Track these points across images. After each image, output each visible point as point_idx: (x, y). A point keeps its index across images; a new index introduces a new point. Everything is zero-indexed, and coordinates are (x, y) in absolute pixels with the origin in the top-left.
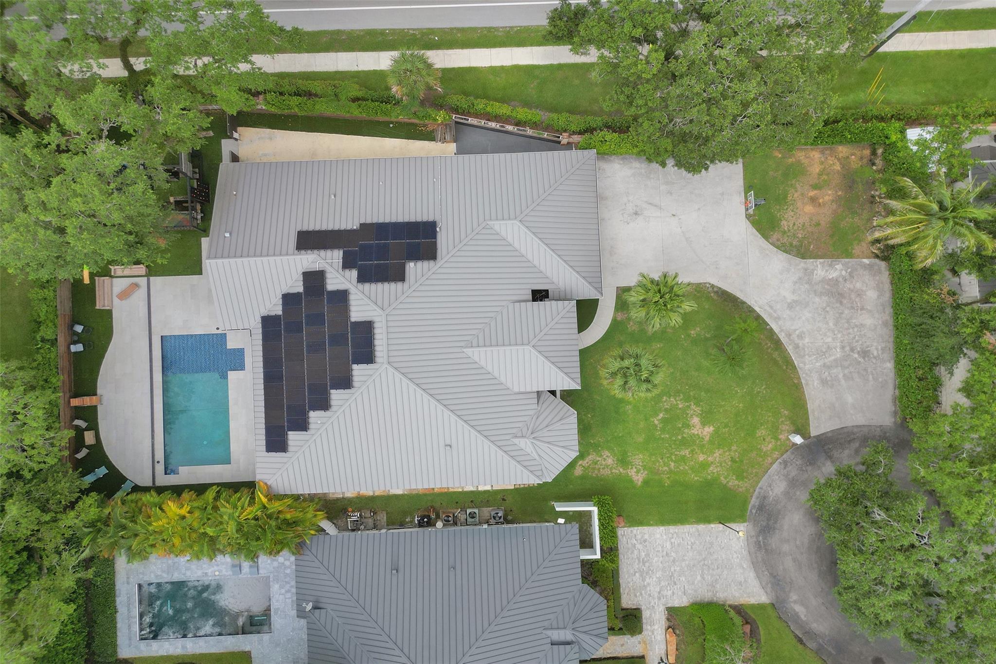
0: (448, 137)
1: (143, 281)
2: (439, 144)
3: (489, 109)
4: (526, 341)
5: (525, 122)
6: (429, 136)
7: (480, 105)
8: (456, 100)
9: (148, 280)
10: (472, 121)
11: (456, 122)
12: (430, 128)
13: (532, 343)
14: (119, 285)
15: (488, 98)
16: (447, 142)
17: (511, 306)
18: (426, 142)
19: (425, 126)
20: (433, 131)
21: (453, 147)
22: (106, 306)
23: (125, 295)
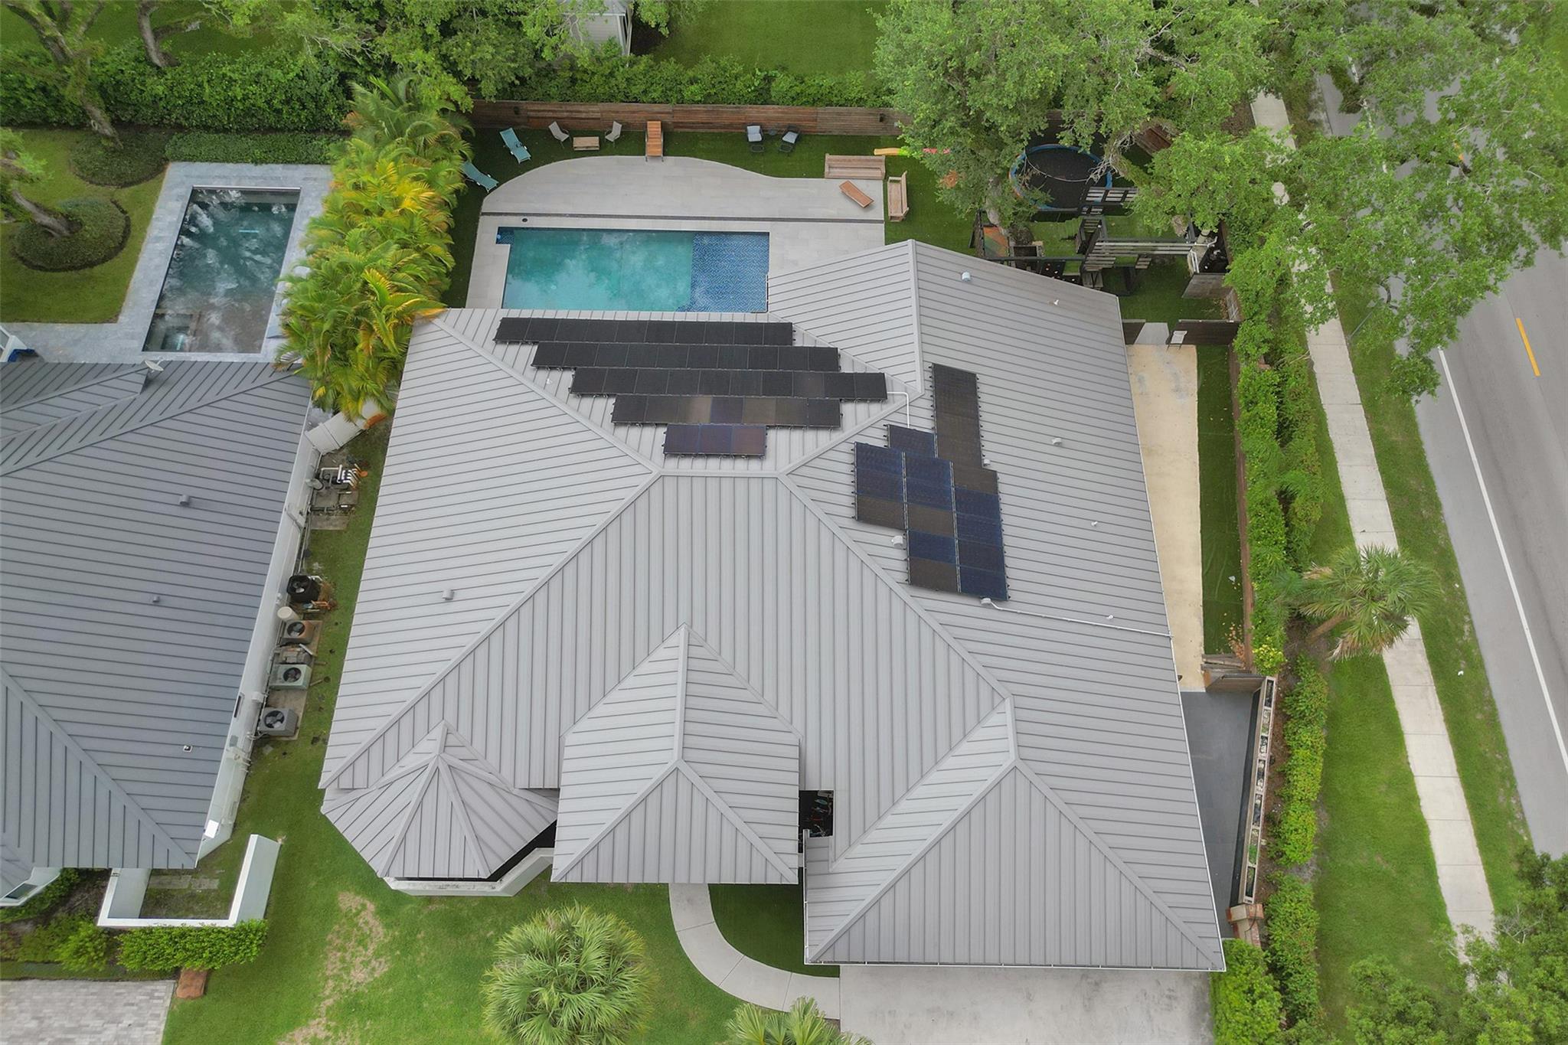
0: (1217, 673)
1: (878, 213)
2: (1200, 661)
3: (1301, 753)
4: (692, 755)
5: (1277, 836)
6: (1215, 642)
7: (1310, 737)
8: (1316, 692)
9: (881, 222)
10: (1266, 715)
11: (1256, 696)
12: (1235, 646)
13: (683, 767)
14: (873, 190)
15: (1330, 760)
16: (1206, 676)
17: (792, 739)
18: (1201, 638)
19: (1241, 637)
20: (1228, 650)
21: (1198, 686)
22: (832, 170)
23: (849, 192)
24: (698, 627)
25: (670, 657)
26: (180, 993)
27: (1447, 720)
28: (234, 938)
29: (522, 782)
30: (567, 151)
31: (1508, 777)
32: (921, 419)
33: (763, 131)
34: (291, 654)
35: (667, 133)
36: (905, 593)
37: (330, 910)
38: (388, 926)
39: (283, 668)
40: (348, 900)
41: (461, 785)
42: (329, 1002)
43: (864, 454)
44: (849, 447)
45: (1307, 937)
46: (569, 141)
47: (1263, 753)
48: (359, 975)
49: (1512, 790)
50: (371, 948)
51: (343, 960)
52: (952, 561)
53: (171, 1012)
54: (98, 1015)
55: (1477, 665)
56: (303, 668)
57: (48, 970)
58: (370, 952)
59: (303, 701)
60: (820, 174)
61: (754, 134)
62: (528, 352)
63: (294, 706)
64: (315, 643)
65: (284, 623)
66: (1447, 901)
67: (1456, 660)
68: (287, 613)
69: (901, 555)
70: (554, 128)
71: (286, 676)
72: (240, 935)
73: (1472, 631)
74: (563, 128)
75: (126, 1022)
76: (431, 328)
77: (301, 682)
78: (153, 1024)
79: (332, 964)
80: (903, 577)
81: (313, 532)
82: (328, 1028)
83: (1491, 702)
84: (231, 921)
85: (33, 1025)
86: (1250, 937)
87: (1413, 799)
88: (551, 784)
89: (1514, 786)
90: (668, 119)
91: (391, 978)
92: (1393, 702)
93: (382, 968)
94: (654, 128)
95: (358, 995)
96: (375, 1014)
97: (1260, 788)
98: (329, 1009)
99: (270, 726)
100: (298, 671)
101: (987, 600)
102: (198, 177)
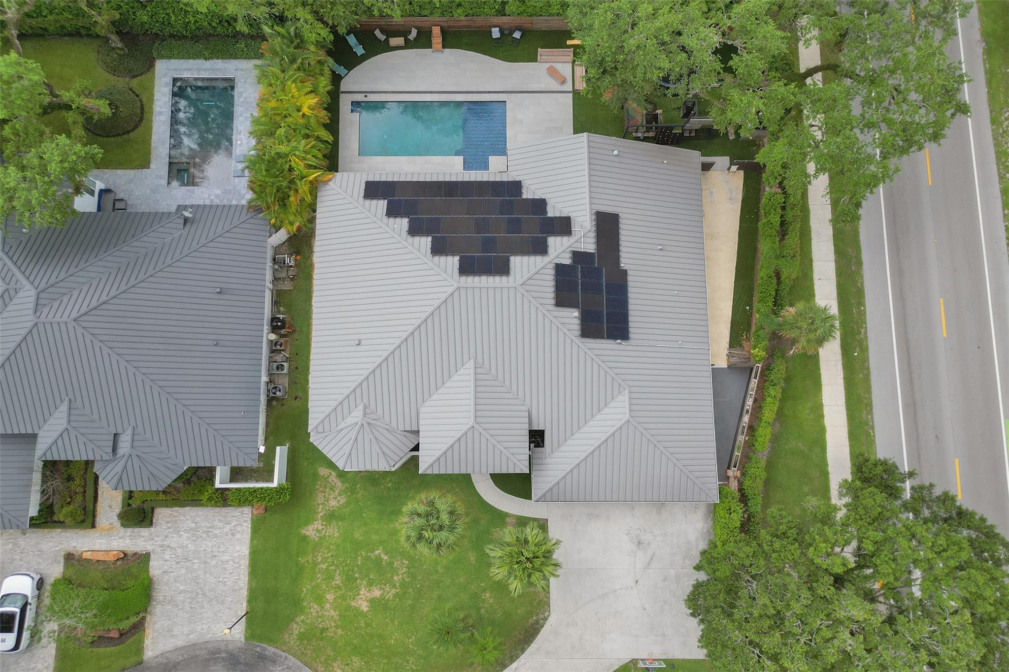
0: (733, 360)
1: (568, 87)
2: (727, 352)
3: (769, 400)
4: (479, 420)
5: (753, 435)
6: (735, 341)
7: (774, 392)
8: (780, 369)
9: (570, 92)
10: (754, 383)
11: (752, 369)
12: (744, 344)
13: (476, 426)
14: (565, 69)
15: (783, 400)
16: (728, 360)
17: (525, 408)
18: (728, 340)
19: (748, 339)
20: (741, 346)
21: (722, 363)
22: (542, 57)
23: (552, 72)
24: (479, 359)
25: (467, 372)
26: (255, 512)
27: (844, 378)
28: (277, 492)
29: (401, 428)
30: (386, 47)
31: (869, 405)
32: (589, 246)
33: (501, 31)
34: (279, 358)
35: (444, 32)
36: (579, 341)
37: (315, 476)
38: (343, 482)
39: (275, 365)
40: (323, 471)
41: (374, 431)
42: (321, 514)
43: (560, 269)
44: (553, 265)
45: (760, 483)
46: (387, 41)
47: (750, 402)
48: (333, 503)
49: (870, 412)
50: (337, 492)
51: (325, 496)
52: (602, 322)
53: (252, 519)
54: (220, 521)
55: (864, 350)
56: (285, 364)
57: (195, 502)
58: (336, 493)
59: (287, 379)
60: (535, 60)
61: (496, 33)
62: (381, 205)
63: (283, 382)
64: (288, 349)
65: (272, 341)
66: (829, 464)
67: (855, 348)
68: (273, 337)
69: (577, 321)
70: (377, 33)
71: (278, 368)
72: (280, 490)
73: (866, 333)
74: (383, 31)
75: (233, 524)
76: (328, 187)
77: (285, 371)
78: (246, 524)
79: (320, 499)
80: (578, 333)
81: (277, 290)
82: (323, 525)
83: (868, 369)
84: (275, 484)
85: (193, 525)
86: (734, 485)
87: (822, 416)
88: (415, 428)
89: (871, 410)
90: (444, 24)
91: (348, 504)
92: (820, 369)
93: (343, 500)
94: (436, 31)
95: (333, 511)
96: (342, 518)
97: (746, 419)
98: (321, 517)
99: (275, 393)
100: (283, 366)
101: (619, 341)
102: (175, 70)
